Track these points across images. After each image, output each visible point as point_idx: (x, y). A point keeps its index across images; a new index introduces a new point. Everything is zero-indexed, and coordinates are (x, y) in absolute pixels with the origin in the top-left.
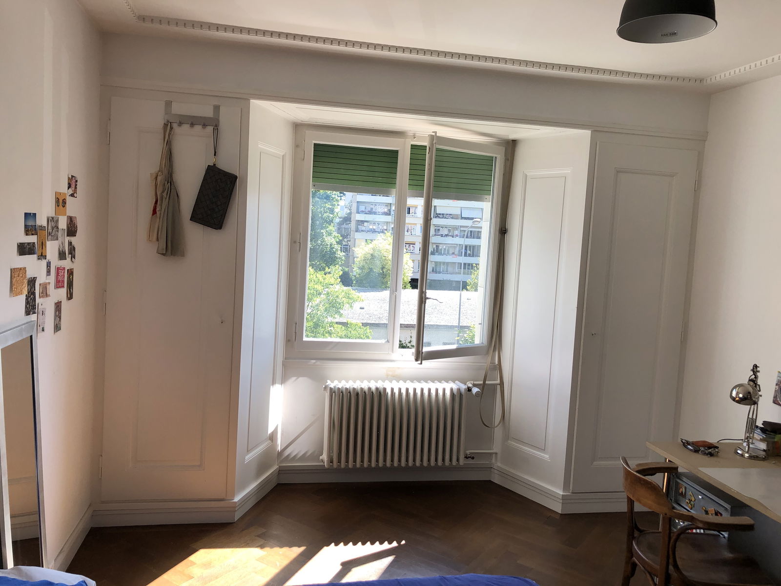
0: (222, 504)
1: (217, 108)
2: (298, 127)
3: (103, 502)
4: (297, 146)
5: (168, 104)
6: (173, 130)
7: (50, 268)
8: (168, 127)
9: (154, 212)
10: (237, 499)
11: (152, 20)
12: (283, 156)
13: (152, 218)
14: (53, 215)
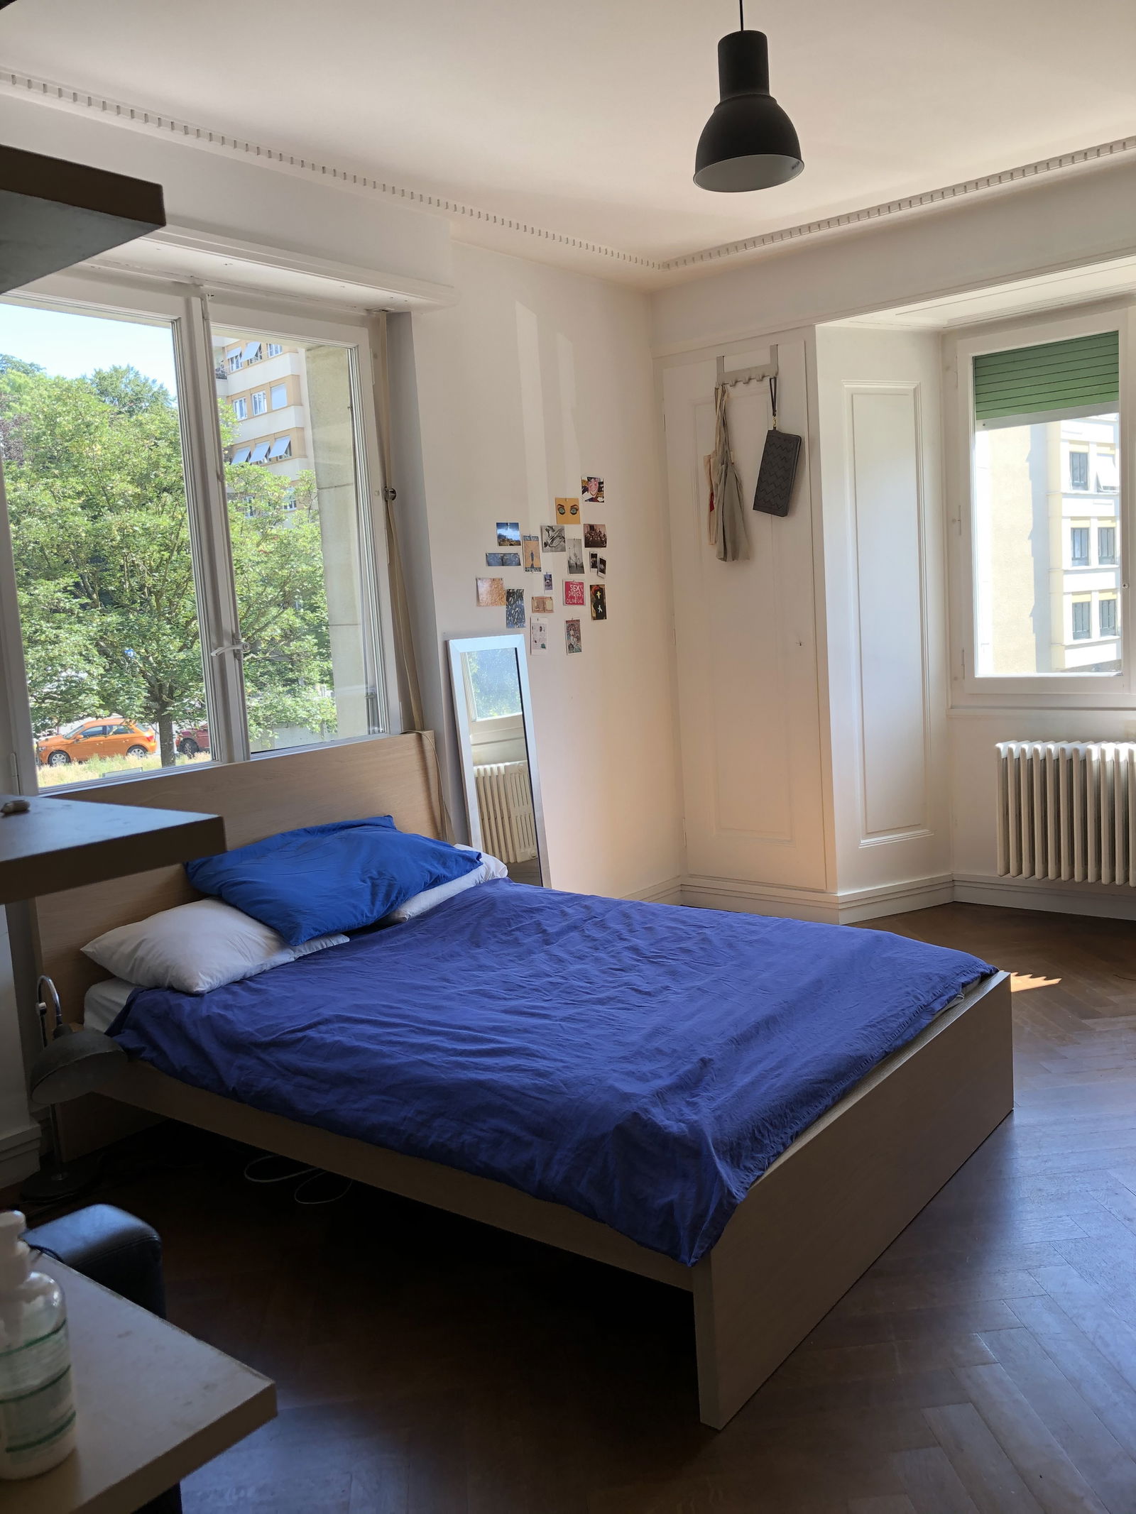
0: (819, 897)
1: (774, 350)
2: (943, 339)
3: (692, 876)
4: (946, 368)
5: (721, 360)
6: (726, 394)
7: (551, 580)
8: (721, 392)
9: (712, 508)
10: (840, 894)
11: (685, 261)
12: (915, 390)
13: (710, 515)
14: (553, 523)
